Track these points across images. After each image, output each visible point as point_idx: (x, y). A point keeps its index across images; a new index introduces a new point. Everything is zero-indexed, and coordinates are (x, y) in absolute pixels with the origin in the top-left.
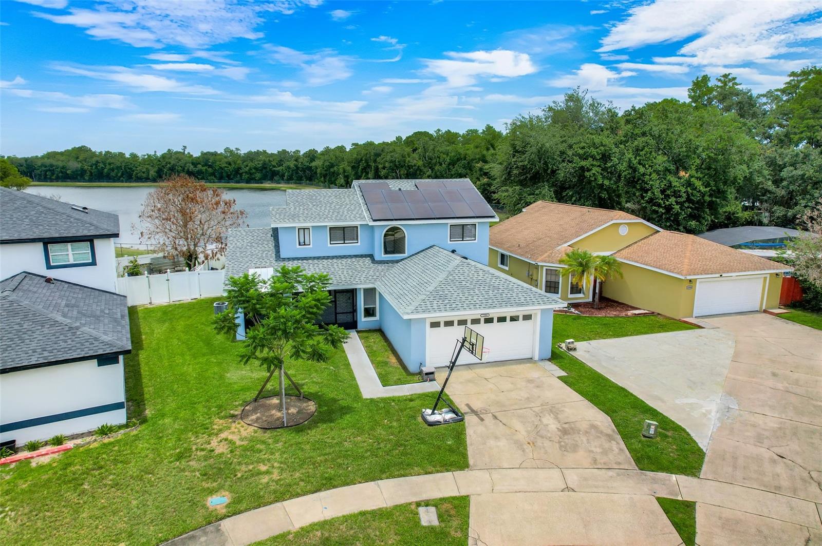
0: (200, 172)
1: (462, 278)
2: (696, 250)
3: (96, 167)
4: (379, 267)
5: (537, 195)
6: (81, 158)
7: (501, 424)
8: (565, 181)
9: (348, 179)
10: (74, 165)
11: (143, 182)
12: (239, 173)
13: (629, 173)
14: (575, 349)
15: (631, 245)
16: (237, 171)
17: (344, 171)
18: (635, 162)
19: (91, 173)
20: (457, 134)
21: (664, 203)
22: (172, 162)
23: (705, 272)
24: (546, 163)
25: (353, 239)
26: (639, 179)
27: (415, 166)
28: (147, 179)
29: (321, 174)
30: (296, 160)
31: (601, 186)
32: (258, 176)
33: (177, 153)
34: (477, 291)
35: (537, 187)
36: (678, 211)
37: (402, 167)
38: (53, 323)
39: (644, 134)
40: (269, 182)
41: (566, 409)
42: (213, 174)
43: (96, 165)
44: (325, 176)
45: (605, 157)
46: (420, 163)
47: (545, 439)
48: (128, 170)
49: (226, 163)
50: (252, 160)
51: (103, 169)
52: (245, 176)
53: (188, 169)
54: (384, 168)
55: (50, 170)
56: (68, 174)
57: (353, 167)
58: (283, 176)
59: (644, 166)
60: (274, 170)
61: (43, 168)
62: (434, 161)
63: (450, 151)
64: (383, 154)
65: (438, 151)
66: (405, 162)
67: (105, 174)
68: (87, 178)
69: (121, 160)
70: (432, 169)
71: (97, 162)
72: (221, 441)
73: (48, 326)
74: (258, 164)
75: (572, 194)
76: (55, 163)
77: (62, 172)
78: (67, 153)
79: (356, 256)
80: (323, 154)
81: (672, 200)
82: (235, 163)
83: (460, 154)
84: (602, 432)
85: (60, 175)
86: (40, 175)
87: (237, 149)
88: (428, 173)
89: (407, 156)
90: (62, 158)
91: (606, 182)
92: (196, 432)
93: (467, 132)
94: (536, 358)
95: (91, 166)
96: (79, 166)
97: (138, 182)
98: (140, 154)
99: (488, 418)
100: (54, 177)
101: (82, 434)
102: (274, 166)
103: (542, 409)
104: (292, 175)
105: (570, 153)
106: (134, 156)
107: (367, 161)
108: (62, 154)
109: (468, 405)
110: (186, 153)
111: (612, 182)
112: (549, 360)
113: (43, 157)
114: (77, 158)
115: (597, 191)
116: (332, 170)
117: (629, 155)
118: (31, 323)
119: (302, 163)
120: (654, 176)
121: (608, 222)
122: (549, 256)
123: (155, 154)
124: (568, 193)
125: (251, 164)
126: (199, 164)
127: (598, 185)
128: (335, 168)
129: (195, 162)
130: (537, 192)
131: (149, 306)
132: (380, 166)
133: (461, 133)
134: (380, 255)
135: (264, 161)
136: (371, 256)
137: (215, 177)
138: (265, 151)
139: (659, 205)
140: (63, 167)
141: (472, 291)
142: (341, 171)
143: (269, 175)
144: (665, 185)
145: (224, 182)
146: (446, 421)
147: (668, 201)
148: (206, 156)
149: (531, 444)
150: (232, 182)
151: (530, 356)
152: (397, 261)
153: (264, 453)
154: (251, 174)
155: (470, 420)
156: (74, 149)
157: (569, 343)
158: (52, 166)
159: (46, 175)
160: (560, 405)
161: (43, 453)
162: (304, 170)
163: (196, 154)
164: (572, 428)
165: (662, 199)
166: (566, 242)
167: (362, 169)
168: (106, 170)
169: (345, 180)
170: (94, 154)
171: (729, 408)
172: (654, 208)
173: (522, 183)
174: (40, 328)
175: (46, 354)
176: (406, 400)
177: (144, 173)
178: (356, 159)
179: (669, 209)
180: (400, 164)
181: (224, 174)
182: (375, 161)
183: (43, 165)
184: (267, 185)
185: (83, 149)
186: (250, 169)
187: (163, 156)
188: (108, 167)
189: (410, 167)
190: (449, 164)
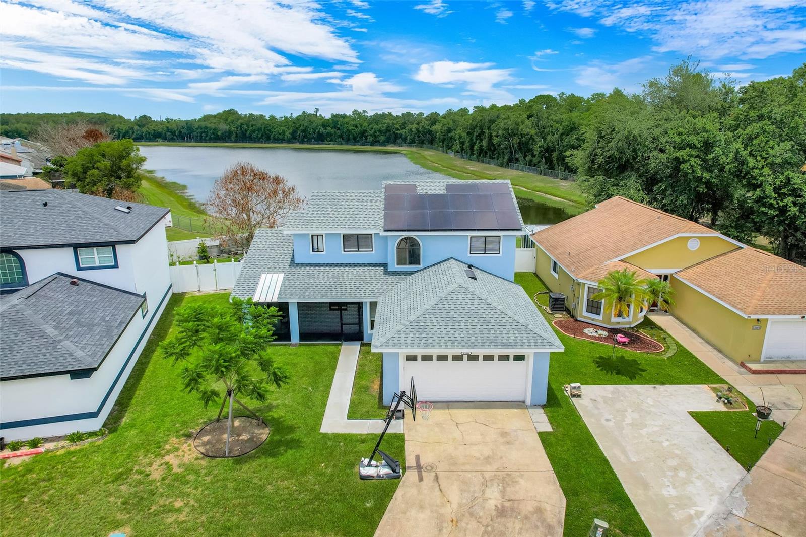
0: (329, 134)
1: (453, 307)
2: (778, 278)
3: (241, 129)
4: (390, 279)
5: (622, 186)
6: (229, 120)
7: (438, 489)
8: (657, 173)
9: (463, 145)
10: (223, 127)
11: (279, 143)
12: (365, 136)
13: (735, 166)
14: (579, 396)
15: (703, 262)
16: (363, 134)
17: (460, 137)
18: (744, 153)
19: (237, 134)
20: (580, 98)
21: (778, 203)
22: (306, 124)
23: (781, 311)
24: (635, 151)
25: (369, 248)
26: (746, 174)
27: (528, 134)
28: (282, 141)
29: (440, 138)
30: (418, 124)
31: (699, 180)
32: (382, 138)
33: (310, 115)
34: (463, 324)
35: (623, 177)
36: (795, 214)
37: (515, 135)
38: (42, 335)
39: (761, 118)
40: (392, 145)
41: (522, 481)
42: (341, 136)
43: (241, 126)
44: (443, 141)
45: (708, 146)
46: (533, 132)
47: (473, 519)
48: (267, 132)
49: (353, 126)
50: (377, 123)
51: (246, 130)
52: (370, 139)
53: (319, 132)
54: (497, 136)
55: (204, 132)
56: (218, 135)
57: (468, 133)
58: (405, 139)
59: (755, 157)
60: (397, 133)
61: (199, 130)
62: (546, 130)
63: (564, 120)
64: (498, 121)
65: (552, 119)
66: (518, 129)
67: (247, 135)
68: (233, 139)
69: (262, 122)
70: (545, 139)
71: (242, 124)
72: (162, 465)
73: (37, 338)
74: (383, 127)
75: (666, 188)
76: (208, 125)
77: (214, 134)
78: (219, 116)
79: (370, 265)
80: (444, 117)
81: (789, 200)
82: (361, 126)
83: (574, 124)
84: (543, 521)
85: (212, 136)
86: (197, 136)
87: (364, 112)
88: (540, 143)
89: (521, 124)
90: (214, 121)
91: (706, 175)
92: (148, 451)
93: (593, 95)
94: (528, 402)
95: (237, 128)
96: (227, 128)
97: (275, 143)
98: (277, 117)
99: (428, 477)
100: (207, 138)
101: (60, 437)
102: (398, 129)
103: (495, 475)
104: (414, 138)
105: (663, 140)
106: (272, 118)
107: (482, 128)
108: (214, 117)
109: (418, 458)
110: (318, 115)
111: (713, 175)
112: (543, 407)
113: (200, 120)
114: (227, 120)
115: (693, 185)
116: (450, 135)
117: (737, 145)
118: (25, 334)
119: (423, 126)
120: (766, 171)
121: (673, 234)
122: (593, 273)
123: (291, 117)
124: (661, 187)
125: (375, 127)
126: (329, 126)
127: (694, 177)
128: (453, 133)
129: (325, 124)
130: (622, 183)
131: (197, 294)
132: (494, 134)
133: (586, 98)
134: (394, 266)
135: (388, 124)
136: (385, 265)
137: (343, 139)
138: (390, 114)
139: (771, 206)
140: (215, 130)
141: (457, 324)
142: (457, 136)
143: (393, 137)
144: (781, 182)
145: (351, 145)
146: (380, 476)
147: (782, 200)
148: (335, 119)
149: (454, 523)
150: (358, 145)
151: (521, 399)
152: (411, 273)
153: (189, 486)
154: (376, 137)
155: (410, 476)
156: (224, 112)
157: (575, 388)
158: (206, 128)
159: (201, 136)
160: (518, 473)
161: (18, 455)
162: (424, 134)
163: (328, 116)
164: (512, 509)
165: (775, 199)
166: (618, 256)
167: (477, 136)
168: (248, 132)
169: (460, 147)
170: (239, 117)
171: (731, 513)
172: (763, 209)
173: (608, 173)
174: (30, 339)
175: (24, 367)
176: (358, 441)
177: (280, 134)
178: (471, 125)
179: (783, 210)
180: (513, 133)
181: (351, 137)
182: (489, 128)
183: (200, 127)
184: (390, 148)
185: (231, 112)
186: (375, 132)
187: (298, 118)
188: (250, 129)
189: (522, 135)
190: (562, 134)
